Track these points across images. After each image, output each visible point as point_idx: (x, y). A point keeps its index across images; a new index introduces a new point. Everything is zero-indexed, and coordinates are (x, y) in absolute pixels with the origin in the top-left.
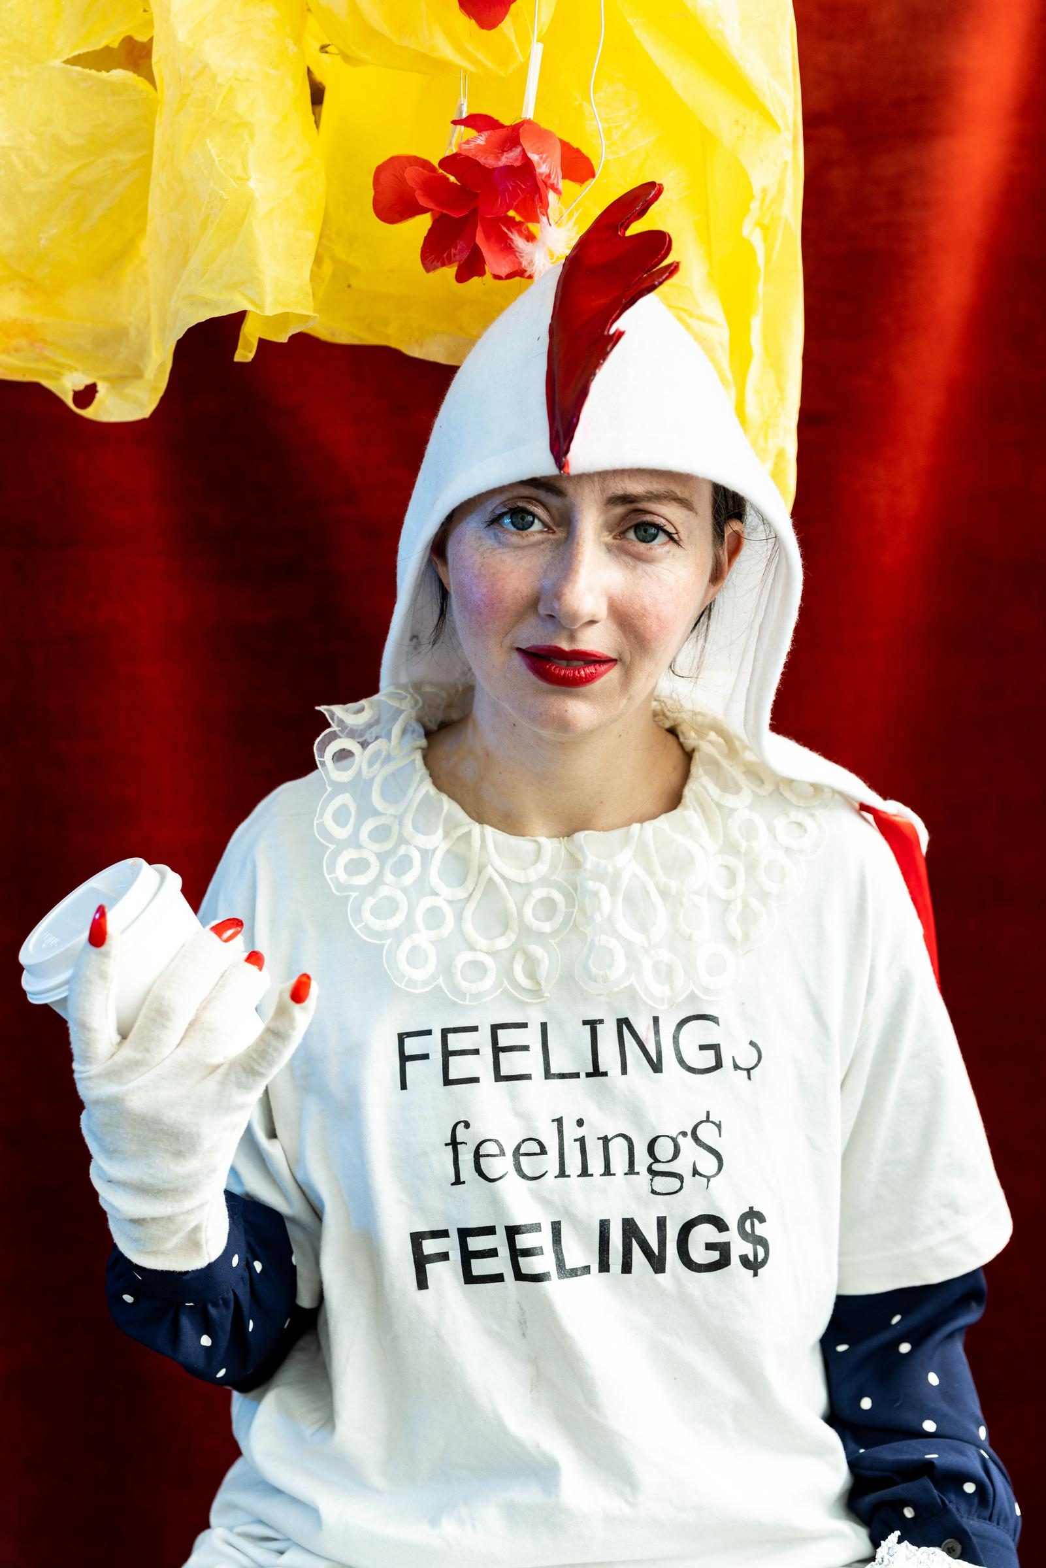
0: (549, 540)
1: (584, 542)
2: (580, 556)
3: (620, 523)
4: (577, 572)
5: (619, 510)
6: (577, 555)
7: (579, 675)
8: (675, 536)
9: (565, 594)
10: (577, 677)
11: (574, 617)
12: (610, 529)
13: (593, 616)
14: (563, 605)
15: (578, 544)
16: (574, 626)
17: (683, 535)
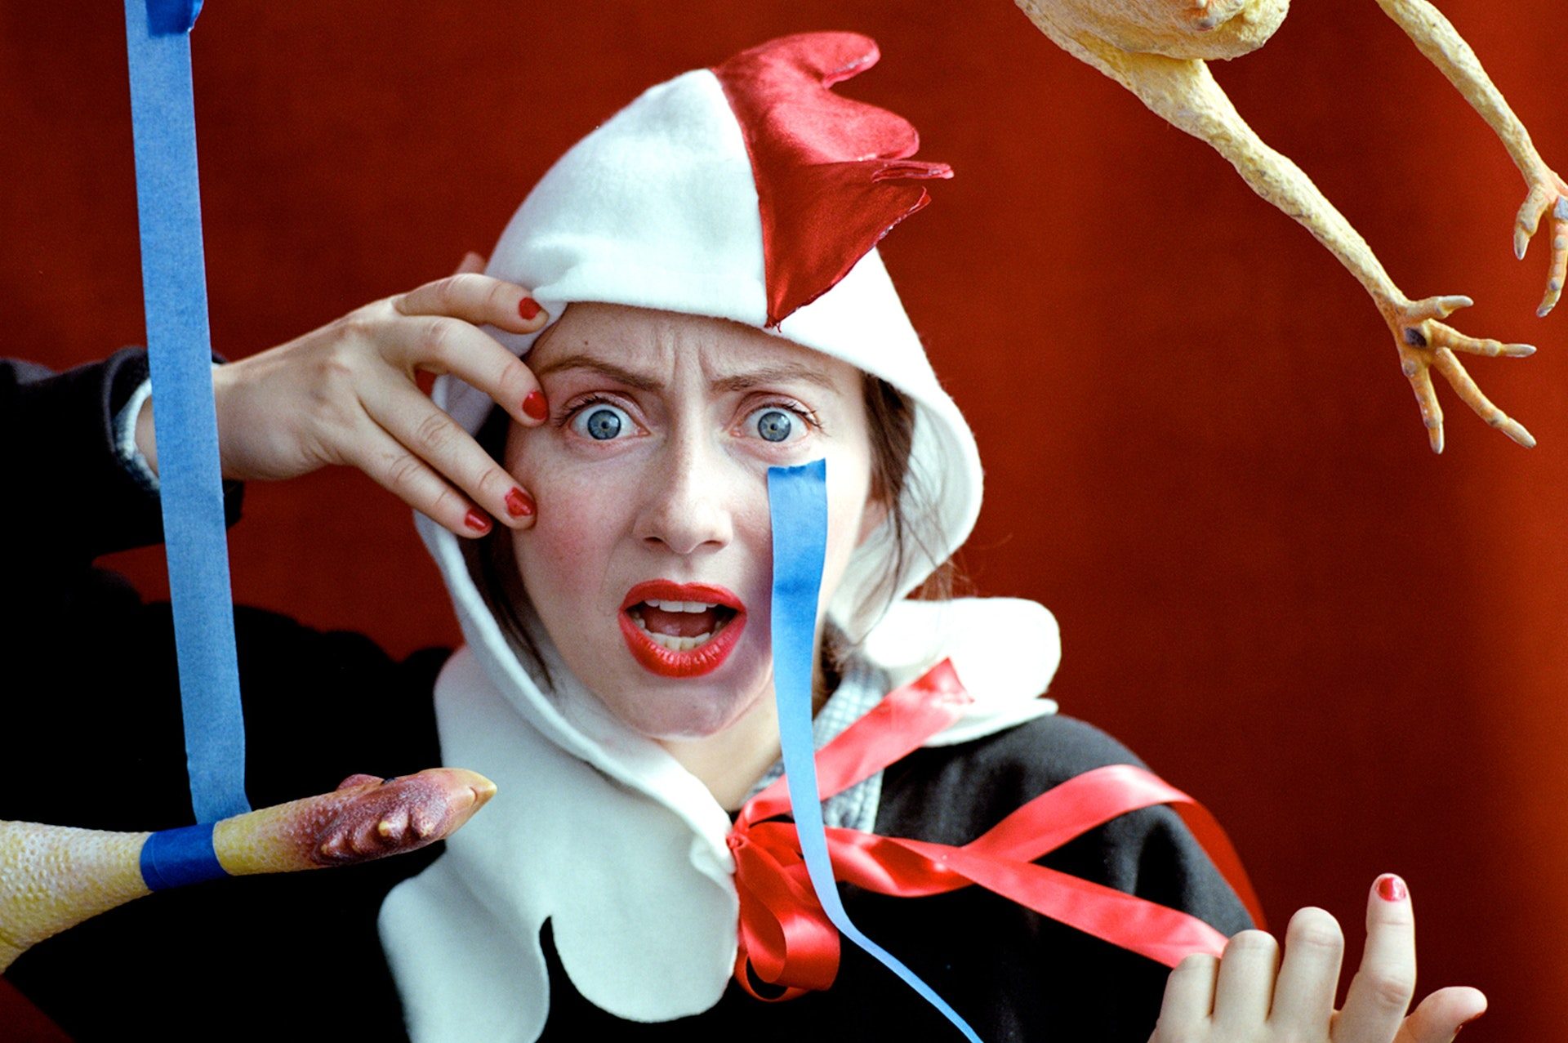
0: (641, 444)
1: (691, 439)
2: (686, 456)
3: (736, 412)
4: (685, 477)
5: (732, 396)
6: (683, 456)
7: (698, 663)
8: (811, 416)
9: (671, 507)
10: (697, 665)
11: (687, 539)
12: (724, 422)
13: (712, 533)
14: (670, 521)
15: (682, 442)
16: (687, 550)
17: (822, 416)
